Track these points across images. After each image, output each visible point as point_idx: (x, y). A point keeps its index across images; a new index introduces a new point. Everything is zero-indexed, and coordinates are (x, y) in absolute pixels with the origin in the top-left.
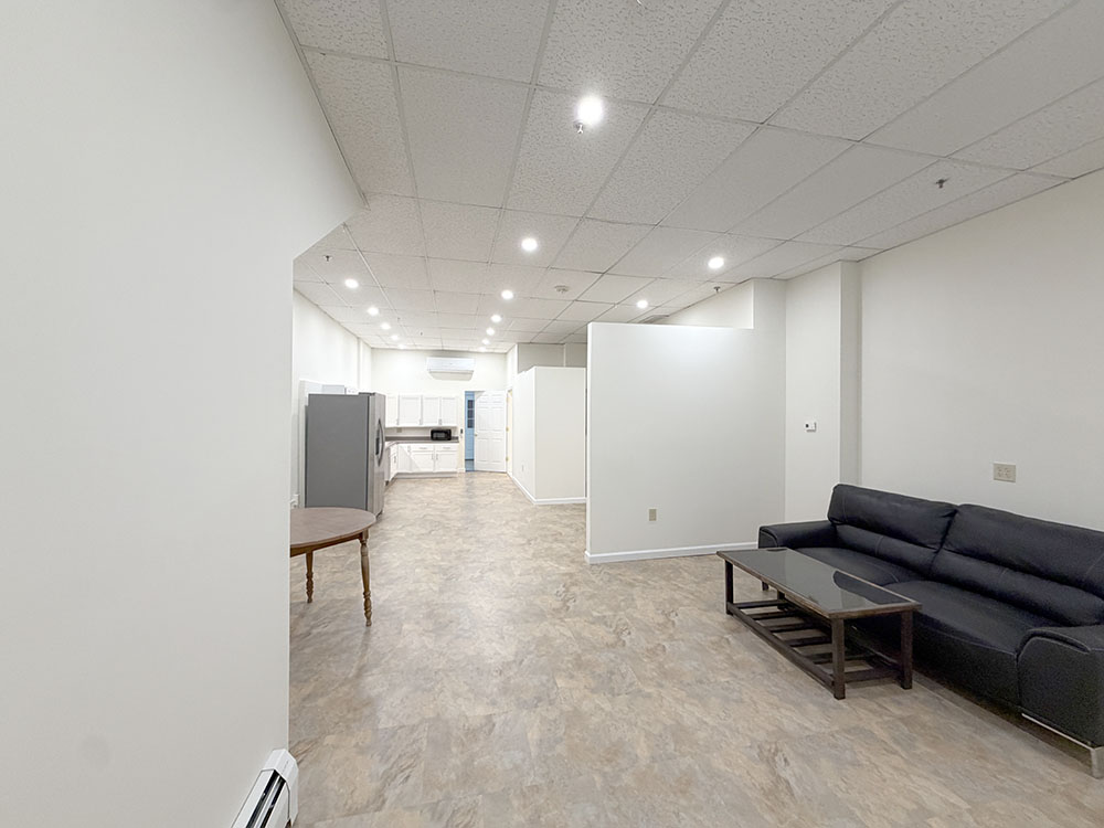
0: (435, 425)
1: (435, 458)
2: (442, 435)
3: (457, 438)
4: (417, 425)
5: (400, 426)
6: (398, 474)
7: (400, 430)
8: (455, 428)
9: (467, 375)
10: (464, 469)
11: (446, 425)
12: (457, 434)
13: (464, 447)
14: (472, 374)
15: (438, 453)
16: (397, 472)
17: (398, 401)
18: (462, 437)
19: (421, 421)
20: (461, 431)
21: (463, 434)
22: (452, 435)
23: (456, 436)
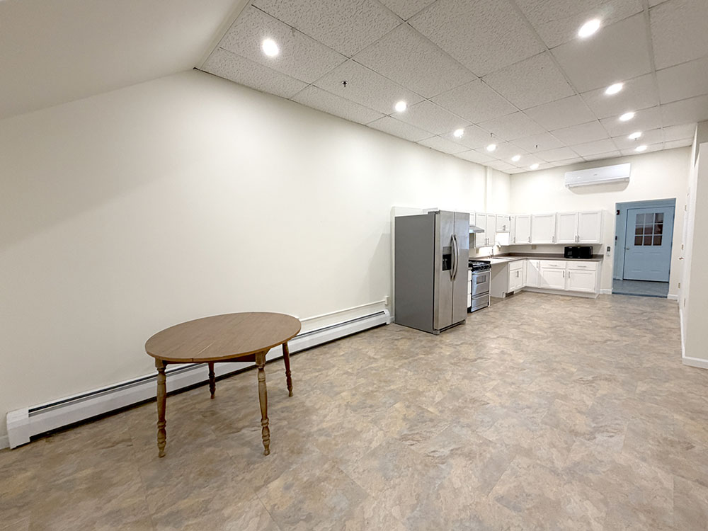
0: (571, 241)
1: (567, 276)
2: (580, 252)
3: (602, 256)
4: (550, 242)
5: (533, 242)
6: (525, 287)
7: (534, 246)
8: (599, 246)
9: (620, 183)
10: (610, 291)
11: (584, 241)
12: (603, 251)
13: (611, 266)
14: (628, 182)
15: (571, 271)
16: (524, 285)
17: (531, 220)
18: (609, 256)
19: (554, 238)
20: (609, 249)
21: (612, 252)
22: (594, 253)
23: (600, 253)
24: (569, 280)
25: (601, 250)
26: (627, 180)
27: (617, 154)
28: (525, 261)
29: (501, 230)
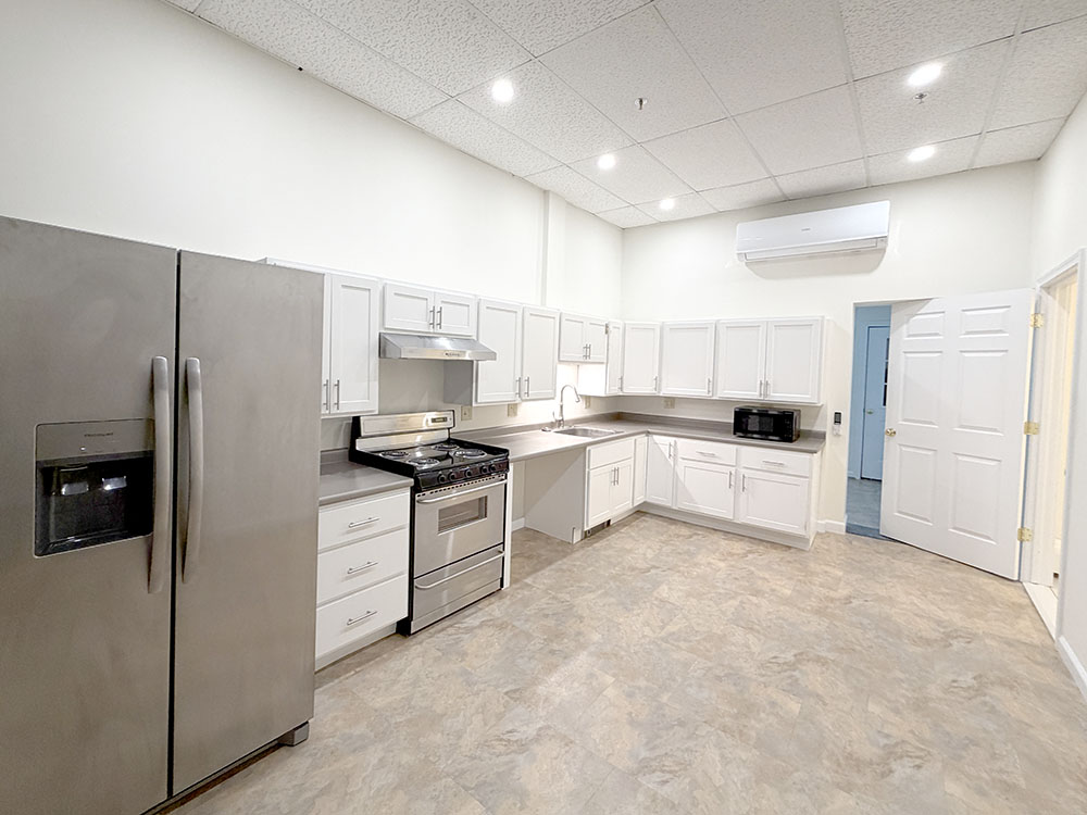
0: (748, 392)
3: (821, 437)
4: (702, 392)
8: (815, 410)
10: (840, 524)
11: (782, 395)
12: (825, 424)
14: (883, 251)
15: (748, 473)
16: (640, 500)
17: (661, 337)
18: (838, 435)
19: (713, 383)
20: (838, 418)
21: (846, 427)
22: (796, 427)
23: (817, 428)
24: (743, 496)
25: (818, 421)
26: (880, 245)
28: (642, 439)
29: (579, 356)
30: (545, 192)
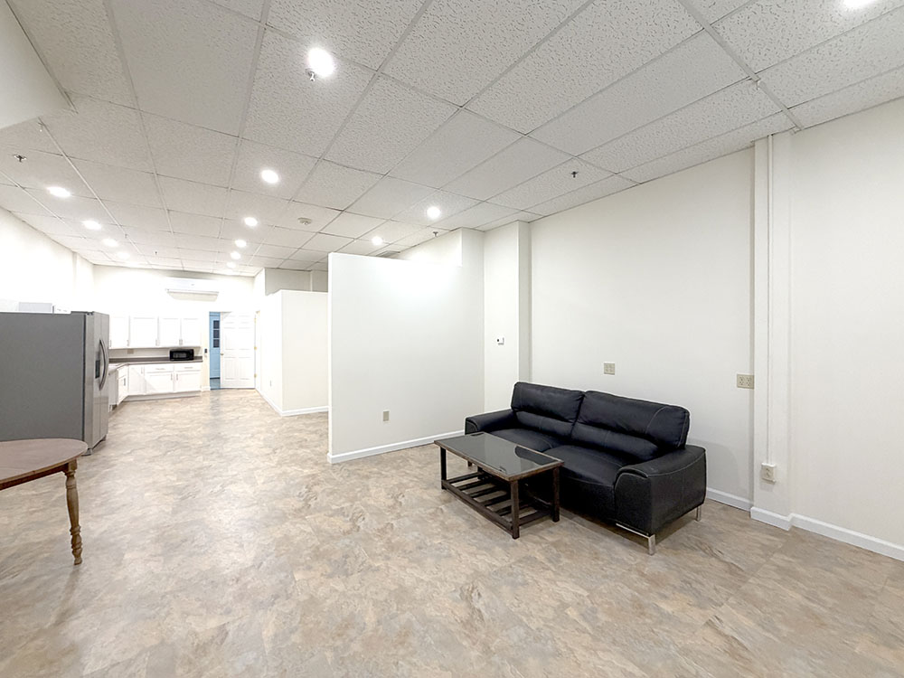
0: (175, 344)
1: (175, 378)
2: (184, 355)
3: (201, 358)
4: (154, 346)
5: (132, 346)
6: (129, 396)
7: (131, 351)
8: (199, 348)
9: (212, 295)
10: (209, 388)
11: (187, 344)
12: (201, 353)
13: (208, 365)
14: (217, 296)
15: (178, 373)
16: (128, 394)
17: (129, 321)
18: (206, 357)
20: (206, 351)
21: (208, 354)
22: (195, 355)
23: (199, 355)
24: (176, 382)
26: (217, 293)
27: (211, 271)
28: (127, 367)
30: (74, 253)
